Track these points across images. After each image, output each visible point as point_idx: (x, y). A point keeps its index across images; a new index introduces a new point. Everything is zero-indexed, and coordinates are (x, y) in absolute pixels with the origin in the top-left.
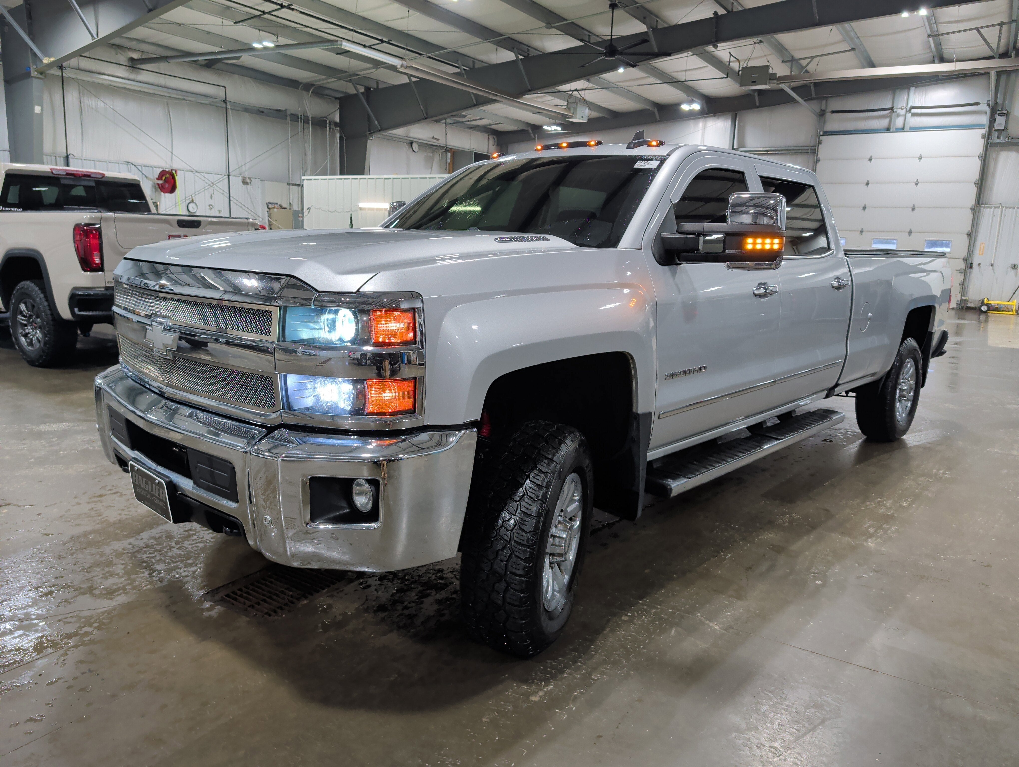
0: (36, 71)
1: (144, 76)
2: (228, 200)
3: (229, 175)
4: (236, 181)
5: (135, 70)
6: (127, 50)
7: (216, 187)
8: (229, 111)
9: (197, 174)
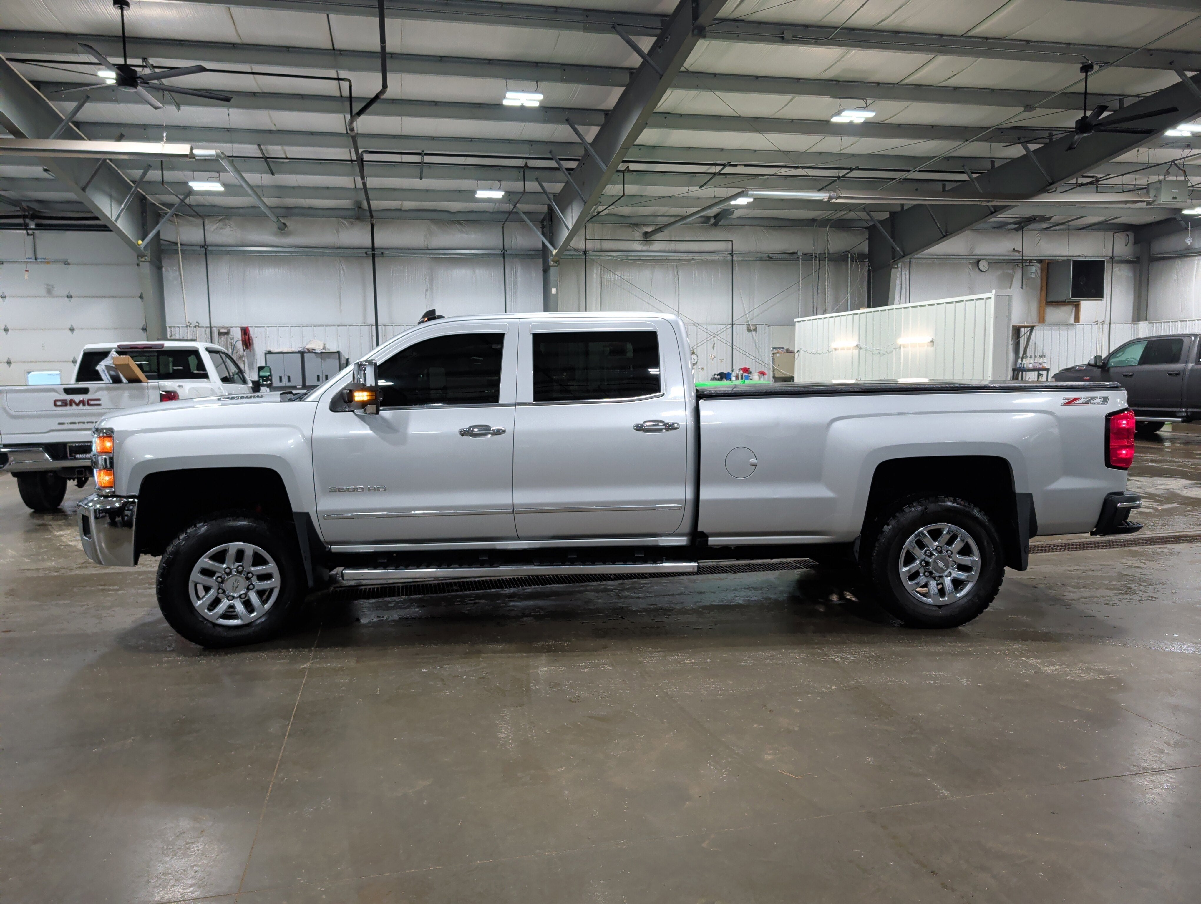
0: (553, 261)
1: (656, 246)
2: (731, 348)
3: (732, 325)
4: (740, 330)
5: (649, 242)
6: (642, 226)
7: (719, 338)
8: (736, 263)
9: (699, 327)
